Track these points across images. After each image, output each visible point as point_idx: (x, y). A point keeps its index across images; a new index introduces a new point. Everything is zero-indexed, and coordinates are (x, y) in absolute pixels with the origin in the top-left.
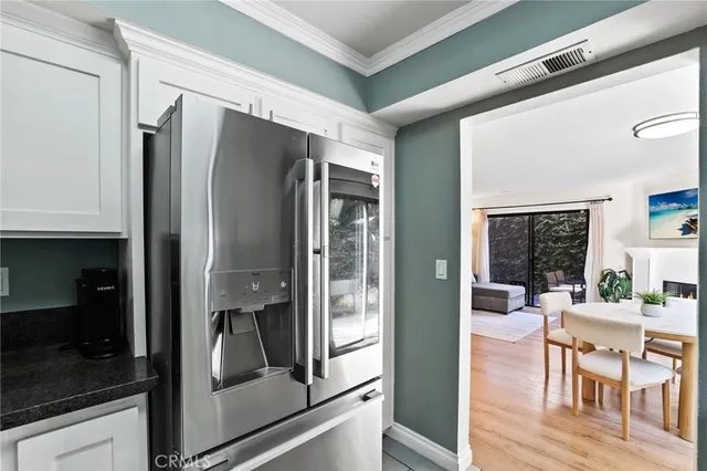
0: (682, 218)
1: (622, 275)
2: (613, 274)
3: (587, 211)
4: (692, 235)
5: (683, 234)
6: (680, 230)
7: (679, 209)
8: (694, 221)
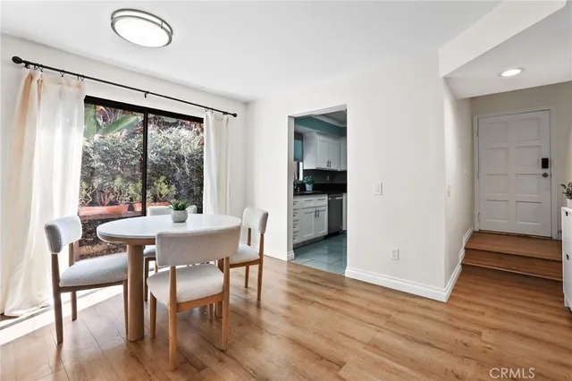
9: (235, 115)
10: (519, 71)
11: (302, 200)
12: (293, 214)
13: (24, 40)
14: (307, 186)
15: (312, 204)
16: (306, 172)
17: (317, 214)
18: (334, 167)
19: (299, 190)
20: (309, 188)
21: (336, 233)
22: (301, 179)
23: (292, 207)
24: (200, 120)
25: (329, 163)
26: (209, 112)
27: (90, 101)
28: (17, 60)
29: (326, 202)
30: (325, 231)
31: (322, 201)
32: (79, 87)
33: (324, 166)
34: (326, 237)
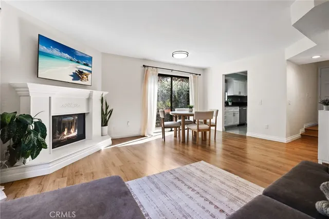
0: (73, 67)
4: (79, 82)
5: (73, 80)
6: (71, 76)
7: (71, 60)
8: (81, 73)
9: (200, 75)
10: (319, 56)
11: (228, 108)
12: (225, 113)
13: (145, 60)
14: (229, 103)
15: (232, 110)
16: (229, 97)
17: (234, 115)
18: (242, 94)
19: (226, 104)
20: (230, 104)
21: (243, 124)
22: (226, 100)
23: (224, 111)
24: (188, 78)
25: (240, 93)
26: (191, 75)
27: (159, 75)
28: (144, 66)
29: (238, 110)
30: (238, 123)
31: (237, 109)
32: (157, 71)
33: (237, 94)
34: (238, 125)
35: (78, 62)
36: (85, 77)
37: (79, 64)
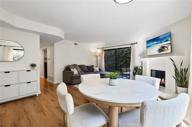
0: (158, 46)
1: (140, 68)
2: (137, 67)
3: (130, 47)
4: (162, 53)
5: (159, 53)
6: (158, 51)
7: (157, 43)
8: (163, 47)
35: (161, 42)
36: (166, 48)
37: (162, 43)
